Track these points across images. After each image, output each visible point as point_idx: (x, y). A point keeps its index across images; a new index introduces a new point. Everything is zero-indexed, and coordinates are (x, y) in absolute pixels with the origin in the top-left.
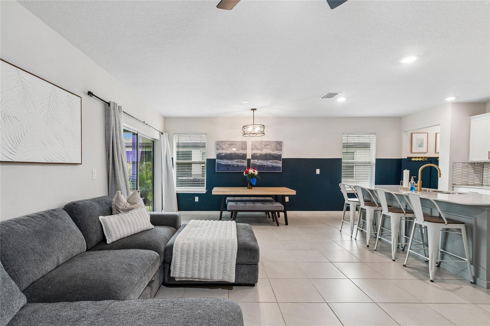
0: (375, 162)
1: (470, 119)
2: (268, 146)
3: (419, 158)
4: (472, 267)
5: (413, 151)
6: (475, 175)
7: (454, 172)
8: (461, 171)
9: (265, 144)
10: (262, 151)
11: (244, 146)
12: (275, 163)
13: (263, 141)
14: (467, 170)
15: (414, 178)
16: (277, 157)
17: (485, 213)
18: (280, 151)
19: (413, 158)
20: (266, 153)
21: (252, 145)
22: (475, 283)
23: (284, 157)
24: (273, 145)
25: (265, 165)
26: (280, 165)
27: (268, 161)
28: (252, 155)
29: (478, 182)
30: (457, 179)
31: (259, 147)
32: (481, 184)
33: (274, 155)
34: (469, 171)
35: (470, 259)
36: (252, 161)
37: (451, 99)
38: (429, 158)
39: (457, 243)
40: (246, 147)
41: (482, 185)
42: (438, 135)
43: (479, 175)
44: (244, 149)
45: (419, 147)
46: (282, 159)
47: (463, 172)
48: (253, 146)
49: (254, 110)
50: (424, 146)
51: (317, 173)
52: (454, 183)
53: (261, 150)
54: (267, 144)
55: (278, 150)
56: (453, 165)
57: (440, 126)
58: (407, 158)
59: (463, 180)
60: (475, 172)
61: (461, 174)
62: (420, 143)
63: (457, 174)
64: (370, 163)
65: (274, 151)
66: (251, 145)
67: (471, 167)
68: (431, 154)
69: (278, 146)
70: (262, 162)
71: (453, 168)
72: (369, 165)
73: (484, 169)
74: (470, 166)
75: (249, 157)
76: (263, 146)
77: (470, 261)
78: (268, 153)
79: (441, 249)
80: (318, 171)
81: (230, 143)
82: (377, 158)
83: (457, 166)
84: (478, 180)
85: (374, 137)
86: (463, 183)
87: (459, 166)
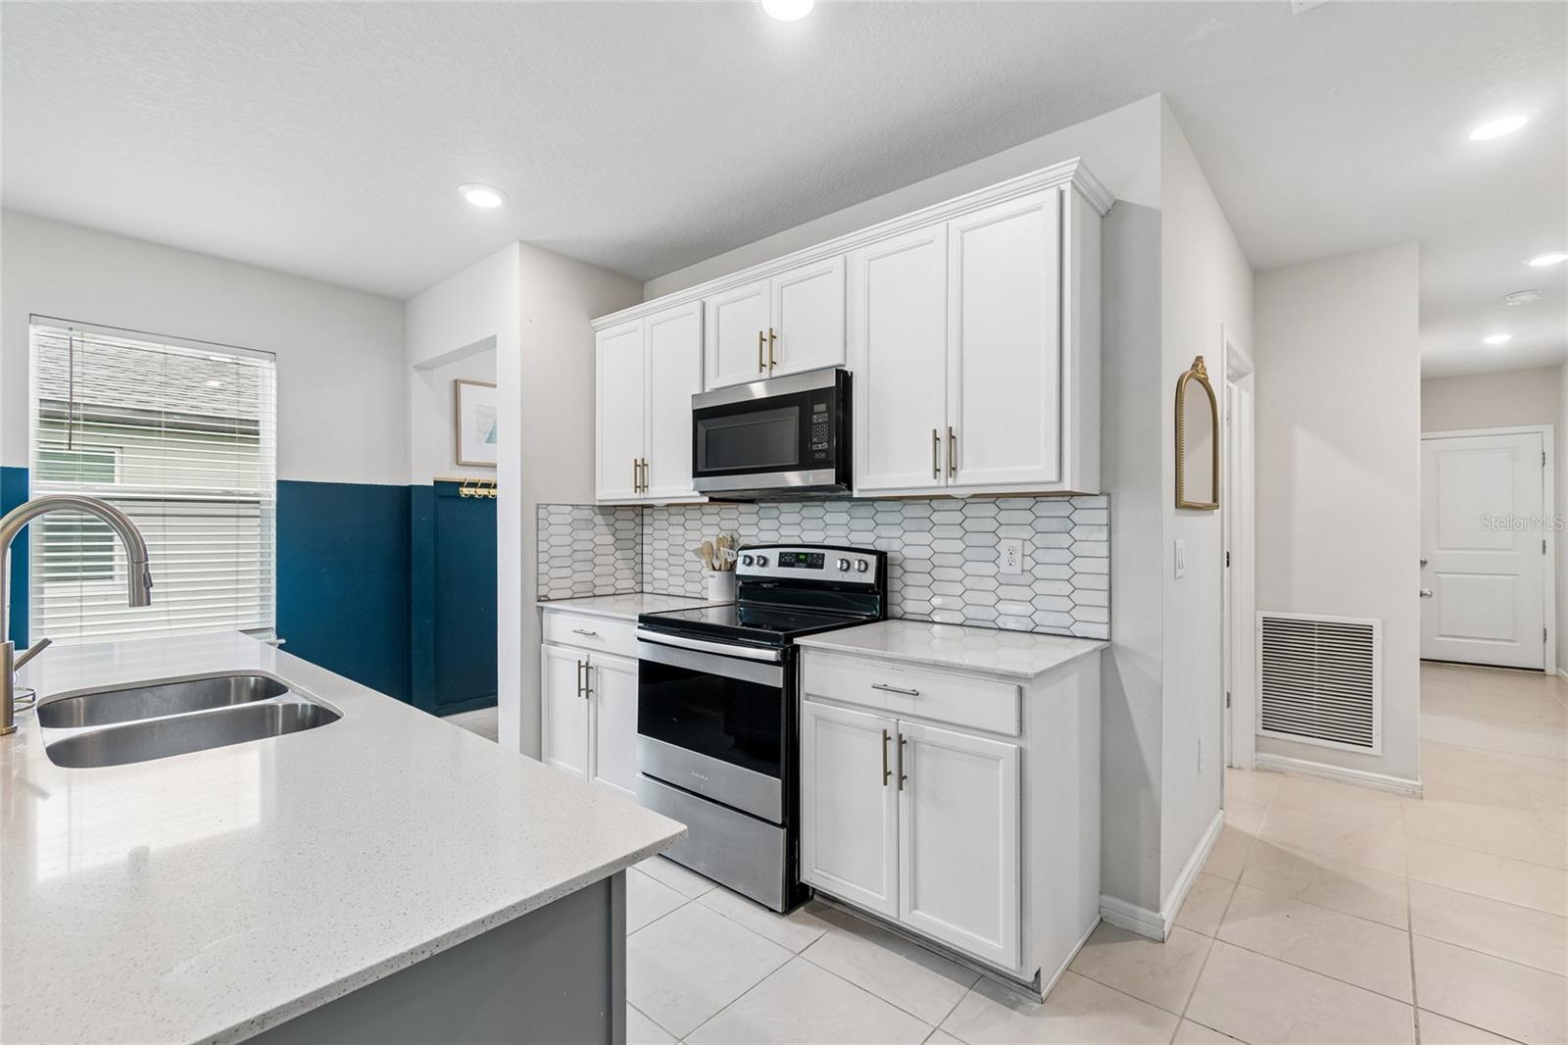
1: (595, 329)
5: (463, 457)
6: (618, 555)
7: (543, 546)
8: (568, 540)
14: (588, 534)
19: (461, 484)
29: (630, 584)
30: (554, 573)
32: (638, 589)
34: (598, 540)
41: (642, 592)
43: (631, 554)
45: (488, 442)
47: (576, 546)
52: (543, 591)
56: (538, 513)
58: (432, 484)
59: (577, 577)
60: (620, 544)
61: (567, 551)
62: (491, 425)
63: (554, 551)
64: (259, 502)
67: (603, 522)
71: (538, 529)
72: (218, 512)
73: (645, 532)
74: (599, 519)
82: (283, 478)
83: (552, 519)
84: (628, 574)
85: (267, 373)
86: (577, 588)
87: (560, 519)
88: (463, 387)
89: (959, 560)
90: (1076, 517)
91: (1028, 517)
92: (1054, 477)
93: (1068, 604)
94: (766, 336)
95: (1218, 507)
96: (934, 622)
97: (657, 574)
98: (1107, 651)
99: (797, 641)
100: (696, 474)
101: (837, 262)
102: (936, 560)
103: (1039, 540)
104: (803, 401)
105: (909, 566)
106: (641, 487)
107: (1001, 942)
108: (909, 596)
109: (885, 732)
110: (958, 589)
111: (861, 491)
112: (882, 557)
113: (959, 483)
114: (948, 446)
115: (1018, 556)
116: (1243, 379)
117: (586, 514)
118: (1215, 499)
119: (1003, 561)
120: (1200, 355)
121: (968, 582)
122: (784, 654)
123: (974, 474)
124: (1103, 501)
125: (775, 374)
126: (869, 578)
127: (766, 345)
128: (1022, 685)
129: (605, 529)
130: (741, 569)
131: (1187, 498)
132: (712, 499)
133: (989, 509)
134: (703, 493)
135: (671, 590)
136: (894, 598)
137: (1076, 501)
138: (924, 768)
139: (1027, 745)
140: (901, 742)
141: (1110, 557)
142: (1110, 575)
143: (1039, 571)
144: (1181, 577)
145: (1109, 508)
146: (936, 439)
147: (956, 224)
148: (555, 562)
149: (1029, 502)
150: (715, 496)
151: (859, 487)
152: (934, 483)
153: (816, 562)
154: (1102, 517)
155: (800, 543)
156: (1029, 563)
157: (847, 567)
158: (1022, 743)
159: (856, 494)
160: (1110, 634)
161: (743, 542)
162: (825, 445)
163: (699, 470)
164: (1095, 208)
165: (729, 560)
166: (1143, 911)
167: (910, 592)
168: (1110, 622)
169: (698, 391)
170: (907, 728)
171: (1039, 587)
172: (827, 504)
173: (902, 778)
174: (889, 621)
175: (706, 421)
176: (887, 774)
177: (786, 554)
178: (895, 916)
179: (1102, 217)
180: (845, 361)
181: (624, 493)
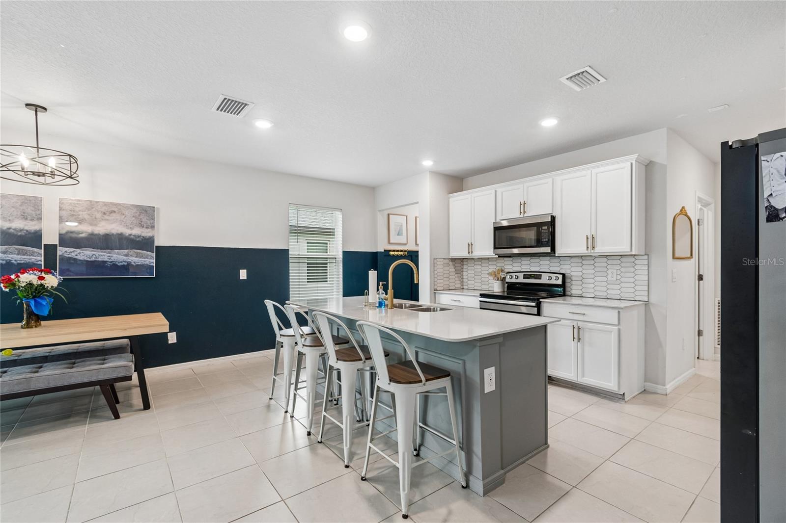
0: (342, 257)
1: (449, 198)
2: (115, 216)
3: (398, 251)
4: (463, 453)
5: (391, 241)
6: (456, 275)
7: (436, 272)
8: (442, 270)
9: (104, 209)
10: (96, 225)
11: (29, 210)
12: (136, 257)
13: (97, 202)
14: (448, 268)
15: (383, 285)
16: (145, 244)
17: (477, 351)
18: (150, 230)
19: (390, 251)
20: (107, 232)
21: (61, 209)
22: (467, 487)
23: (160, 241)
24: (128, 213)
25: (106, 262)
26: (152, 261)
27: (116, 251)
28: (60, 235)
29: (459, 286)
30: (438, 281)
31: (84, 215)
32: (461, 288)
33: (132, 237)
34: (450, 270)
35: (459, 439)
36: (60, 251)
37: (428, 163)
38: (409, 252)
39: (440, 408)
40: (38, 212)
41: (463, 289)
42: (418, 219)
43: (460, 275)
44: (29, 217)
45: (398, 235)
46: (156, 246)
47: (444, 272)
48: (63, 212)
49: (37, 108)
50: (403, 234)
51: (241, 278)
52: (436, 287)
53: (91, 224)
55: (143, 227)
56: (434, 261)
57: (417, 205)
58: (383, 251)
59: (444, 283)
60: (457, 272)
61: (442, 274)
62: (399, 229)
63: (438, 274)
64: (336, 258)
66: (58, 209)
68: (411, 247)
69: (144, 219)
70: (95, 253)
71: (434, 267)
72: (334, 261)
73: (464, 268)
74: (451, 263)
75: (50, 239)
76: (99, 215)
77: (460, 443)
78: (114, 232)
79: (420, 422)
80: (243, 274)
82: (344, 250)
83: (438, 263)
84: (459, 282)
85: (339, 216)
86: (445, 286)
87: (440, 263)
88: (391, 216)
89: (593, 276)
90: (636, 262)
91: (619, 262)
92: (629, 250)
93: (633, 290)
94: (522, 203)
95: (692, 258)
96: (583, 297)
97: (469, 282)
98: (647, 304)
99: (541, 300)
100: (495, 248)
101: (550, 180)
102: (584, 276)
103: (623, 269)
104: (539, 225)
105: (573, 278)
106: (470, 252)
107: (613, 383)
108: (574, 288)
109: (573, 326)
110: (593, 286)
111: (559, 254)
112: (564, 275)
113: (595, 252)
114: (592, 241)
115: (615, 275)
116: (709, 206)
117: (447, 261)
118: (691, 255)
119: (609, 277)
120: (683, 206)
121: (596, 284)
122: (537, 304)
123: (600, 249)
124: (646, 257)
125: (525, 215)
126: (560, 282)
127: (522, 206)
128: (619, 310)
129: (452, 267)
130: (508, 280)
131: (677, 255)
132: (499, 257)
133: (605, 259)
134: (496, 254)
135: (475, 288)
136: (568, 289)
137: (636, 257)
138: (586, 336)
139: (621, 327)
140: (579, 329)
141: (648, 275)
142: (648, 281)
143: (622, 280)
144: (675, 282)
145: (648, 259)
146: (587, 238)
147: (594, 171)
148: (438, 278)
149: (619, 257)
150: (501, 255)
151: (558, 253)
152: (587, 252)
153: (539, 277)
154: (646, 262)
155: (530, 271)
156: (619, 277)
157: (550, 279)
158: (619, 327)
159: (556, 255)
160: (648, 299)
161: (507, 271)
162: (547, 240)
163: (496, 247)
164: (643, 164)
165: (503, 277)
166: (659, 386)
167: (573, 287)
168: (648, 296)
169: (494, 221)
170: (580, 324)
171: (622, 285)
172: (541, 258)
173: (579, 339)
174: (566, 297)
175: (498, 231)
176: (574, 338)
177: (526, 274)
178: (576, 380)
179: (646, 166)
180: (553, 211)
181: (464, 254)
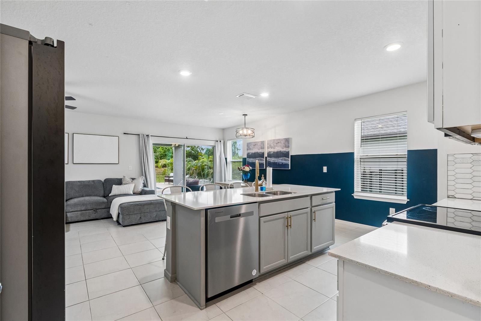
2: (279, 144)
9: (276, 142)
11: (262, 146)
12: (284, 160)
13: (275, 139)
16: (286, 155)
18: (288, 148)
20: (277, 151)
23: (292, 153)
24: (282, 142)
25: (276, 163)
26: (288, 162)
28: (268, 153)
31: (272, 145)
33: (283, 152)
36: (268, 159)
40: (264, 146)
44: (262, 148)
46: (291, 156)
48: (268, 145)
49: (245, 115)
51: (324, 171)
52: (451, 193)
53: (274, 148)
54: (278, 142)
55: (286, 147)
65: (283, 148)
69: (287, 144)
70: (275, 159)
75: (266, 155)
76: (275, 145)
78: (279, 151)
80: (325, 169)
81: (254, 144)
